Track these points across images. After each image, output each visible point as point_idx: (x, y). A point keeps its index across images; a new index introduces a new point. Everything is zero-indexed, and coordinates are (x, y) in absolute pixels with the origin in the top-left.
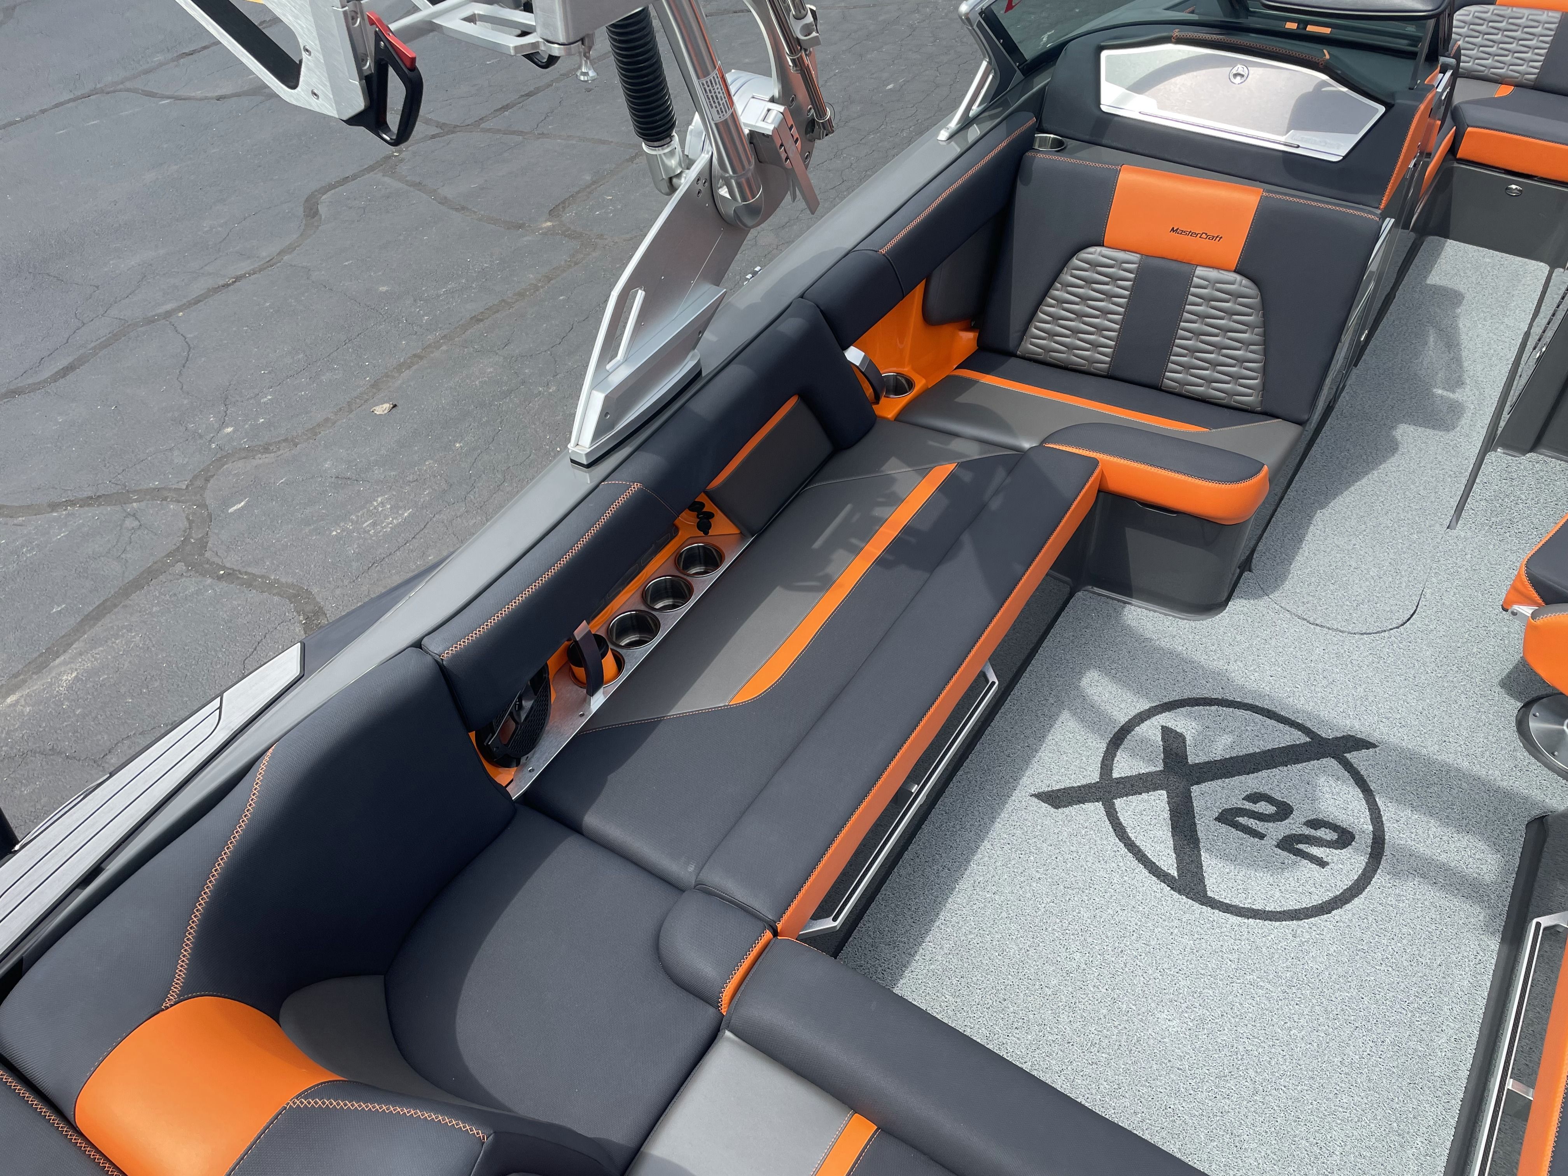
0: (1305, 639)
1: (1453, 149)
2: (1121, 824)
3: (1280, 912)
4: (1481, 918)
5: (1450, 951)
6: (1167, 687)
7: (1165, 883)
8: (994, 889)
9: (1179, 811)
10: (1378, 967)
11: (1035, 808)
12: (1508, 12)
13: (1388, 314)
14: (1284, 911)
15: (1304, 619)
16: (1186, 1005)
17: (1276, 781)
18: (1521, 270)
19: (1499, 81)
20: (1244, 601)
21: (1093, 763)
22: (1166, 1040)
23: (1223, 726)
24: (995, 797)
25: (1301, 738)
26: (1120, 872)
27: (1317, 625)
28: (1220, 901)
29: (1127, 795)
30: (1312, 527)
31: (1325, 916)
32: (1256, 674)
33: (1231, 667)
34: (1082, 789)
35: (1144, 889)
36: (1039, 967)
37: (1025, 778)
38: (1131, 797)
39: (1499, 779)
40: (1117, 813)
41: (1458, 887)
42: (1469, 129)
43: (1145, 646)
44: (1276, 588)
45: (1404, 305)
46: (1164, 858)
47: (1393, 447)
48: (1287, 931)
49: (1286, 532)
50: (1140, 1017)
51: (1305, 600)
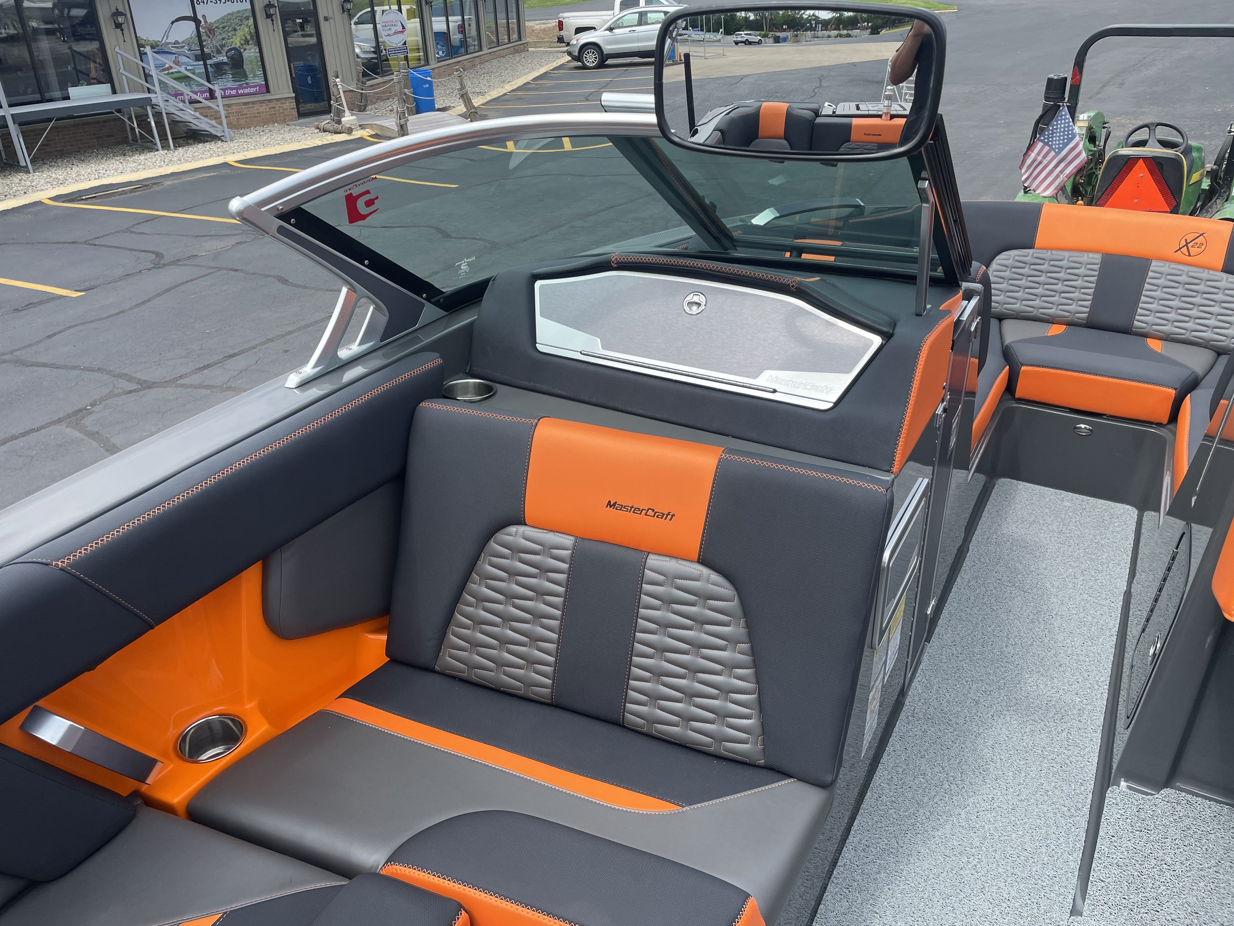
1: (1010, 388)
12: (1048, 254)
13: (962, 571)
18: (1106, 514)
19: (1050, 320)
42: (1023, 368)
45: (980, 560)
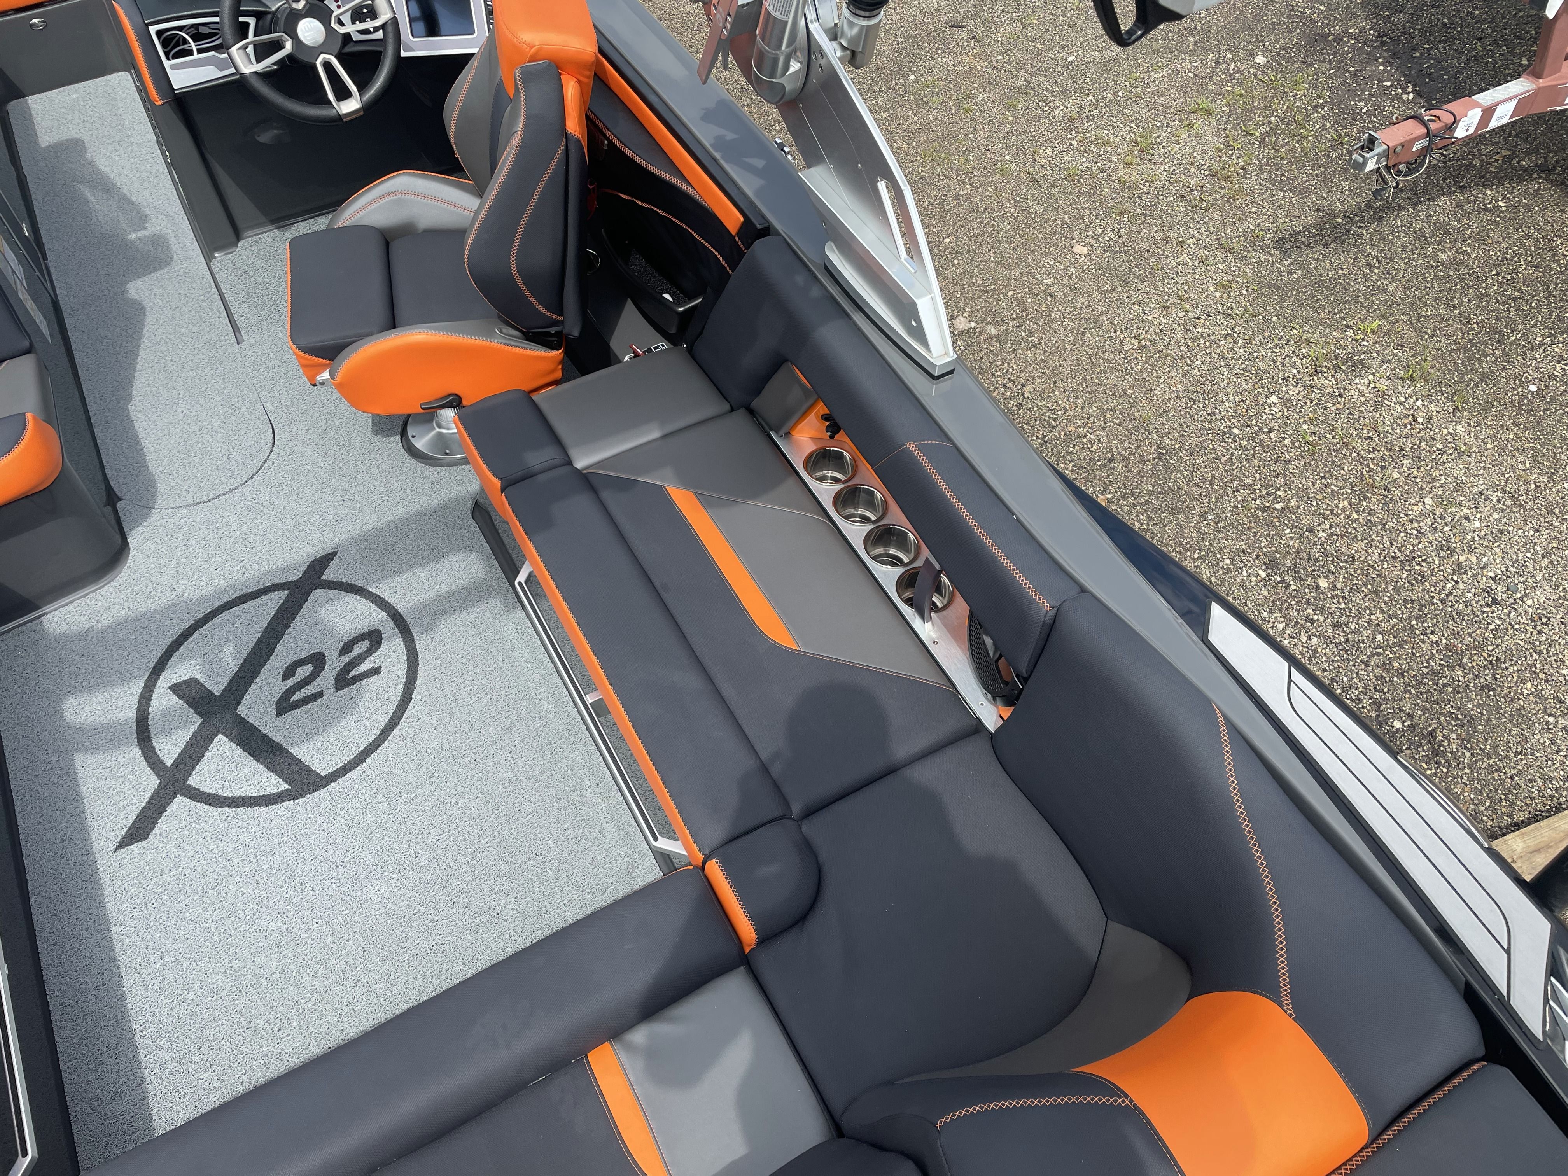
0: (214, 518)
2: (210, 795)
3: (381, 734)
4: (499, 604)
5: (501, 645)
6: (142, 654)
7: (285, 801)
8: (158, 955)
9: (244, 739)
10: (471, 703)
11: (128, 857)
14: (382, 730)
15: (199, 503)
16: (379, 867)
17: (292, 644)
20: (139, 529)
21: (142, 773)
22: (390, 905)
23: (216, 642)
24: (85, 886)
25: (279, 597)
26: (245, 830)
27: (213, 499)
28: (335, 771)
29: (193, 768)
30: (136, 424)
31: (411, 704)
32: (203, 578)
33: (179, 591)
34: (153, 801)
35: (274, 822)
36: (252, 968)
37: (95, 844)
38: (198, 767)
39: (430, 501)
40: (199, 790)
41: (469, 599)
43: (92, 638)
44: (154, 496)
46: (268, 784)
47: (139, 309)
48: (396, 741)
49: (118, 444)
50: (358, 912)
51: (186, 487)
